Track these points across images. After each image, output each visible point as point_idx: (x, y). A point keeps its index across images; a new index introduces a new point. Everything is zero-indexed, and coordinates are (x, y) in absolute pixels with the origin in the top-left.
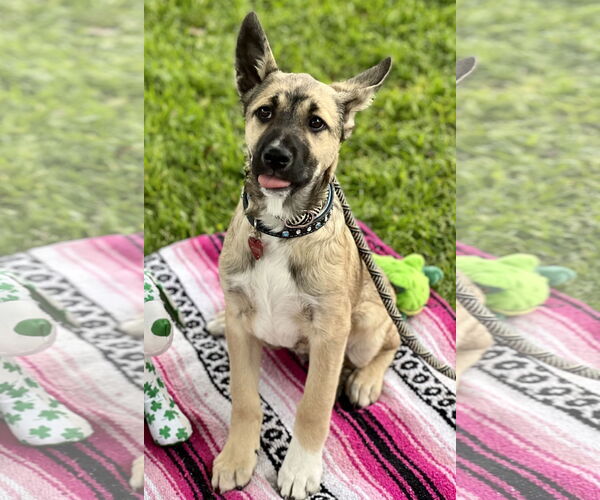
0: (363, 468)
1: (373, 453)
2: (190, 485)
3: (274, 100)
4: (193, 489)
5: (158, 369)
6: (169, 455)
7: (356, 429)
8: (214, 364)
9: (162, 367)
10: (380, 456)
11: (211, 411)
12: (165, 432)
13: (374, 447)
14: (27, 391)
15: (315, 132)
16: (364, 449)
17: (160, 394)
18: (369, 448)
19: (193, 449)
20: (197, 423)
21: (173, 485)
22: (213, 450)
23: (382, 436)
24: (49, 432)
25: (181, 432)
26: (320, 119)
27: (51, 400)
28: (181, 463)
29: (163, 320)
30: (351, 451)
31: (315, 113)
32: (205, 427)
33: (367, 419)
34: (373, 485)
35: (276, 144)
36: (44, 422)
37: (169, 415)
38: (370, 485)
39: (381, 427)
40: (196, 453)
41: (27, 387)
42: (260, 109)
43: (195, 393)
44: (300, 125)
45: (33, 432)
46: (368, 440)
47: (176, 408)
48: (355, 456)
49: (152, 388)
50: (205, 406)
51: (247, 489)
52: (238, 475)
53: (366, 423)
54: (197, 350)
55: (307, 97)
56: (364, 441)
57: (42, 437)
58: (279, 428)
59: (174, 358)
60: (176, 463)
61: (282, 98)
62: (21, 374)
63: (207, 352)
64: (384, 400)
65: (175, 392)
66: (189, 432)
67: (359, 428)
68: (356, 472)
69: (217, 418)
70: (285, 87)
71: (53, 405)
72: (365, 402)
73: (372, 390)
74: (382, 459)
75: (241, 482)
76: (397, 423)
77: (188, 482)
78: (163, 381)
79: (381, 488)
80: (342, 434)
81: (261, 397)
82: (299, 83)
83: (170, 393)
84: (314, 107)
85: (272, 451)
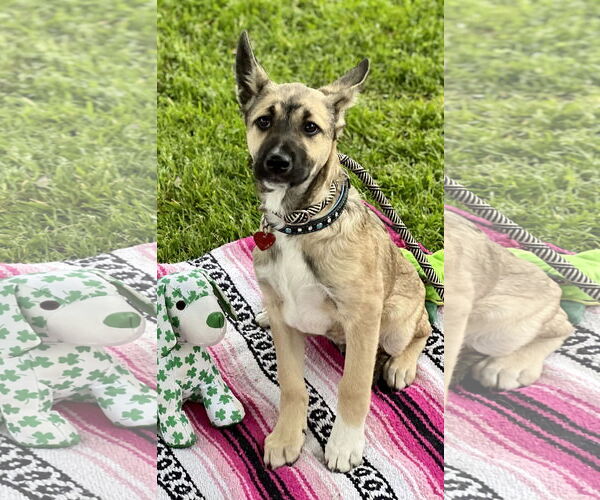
0: (402, 444)
1: (410, 430)
2: (245, 462)
3: (272, 110)
4: (247, 466)
5: (212, 358)
6: (225, 435)
7: (393, 408)
8: (263, 353)
9: (216, 356)
10: (417, 433)
11: (262, 395)
12: (221, 414)
13: (411, 425)
14: (118, 377)
15: (310, 136)
16: (401, 426)
17: (215, 380)
18: (407, 426)
19: (246, 430)
20: (249, 405)
21: (229, 463)
22: (264, 430)
23: (418, 415)
24: (141, 415)
25: (235, 414)
26: (314, 124)
27: (141, 385)
28: (236, 442)
29: (217, 314)
30: (391, 429)
31: (309, 119)
32: (256, 409)
33: (403, 400)
34: (411, 459)
35: (276, 151)
36: (136, 405)
37: (224, 399)
38: (408, 460)
39: (416, 406)
40: (249, 433)
41: (117, 374)
42: (259, 119)
43: (246, 378)
44: (295, 131)
45: (125, 414)
46: (406, 419)
47: (230, 393)
48: (394, 433)
49: (208, 375)
50: (256, 391)
51: (296, 465)
52: (287, 452)
53: (403, 403)
54: (247, 340)
55: (300, 106)
56: (402, 419)
57: (135, 420)
58: (324, 409)
59: (227, 347)
60: (231, 442)
61: (278, 108)
62: (112, 362)
63: (256, 342)
64: (419, 382)
65: (228, 378)
66: (242, 414)
67: (397, 408)
68: (396, 447)
69: (267, 401)
70: (280, 98)
71: (144, 390)
72: (401, 385)
73: (407, 373)
74: (419, 435)
75: (290, 459)
76: (431, 403)
77: (243, 460)
78: (218, 368)
79: (419, 462)
80: (381, 413)
81: (306, 382)
82: (292, 93)
83: (224, 379)
84: (307, 114)
85: (318, 429)
